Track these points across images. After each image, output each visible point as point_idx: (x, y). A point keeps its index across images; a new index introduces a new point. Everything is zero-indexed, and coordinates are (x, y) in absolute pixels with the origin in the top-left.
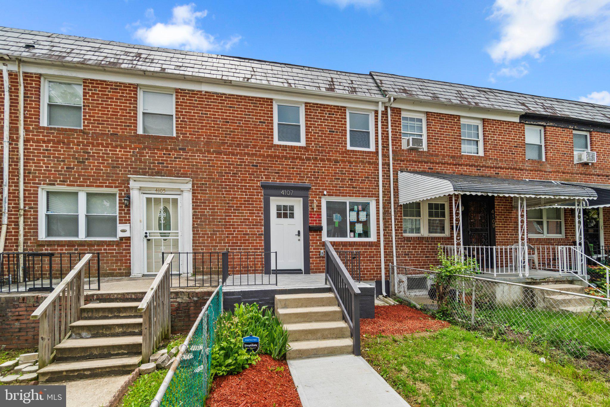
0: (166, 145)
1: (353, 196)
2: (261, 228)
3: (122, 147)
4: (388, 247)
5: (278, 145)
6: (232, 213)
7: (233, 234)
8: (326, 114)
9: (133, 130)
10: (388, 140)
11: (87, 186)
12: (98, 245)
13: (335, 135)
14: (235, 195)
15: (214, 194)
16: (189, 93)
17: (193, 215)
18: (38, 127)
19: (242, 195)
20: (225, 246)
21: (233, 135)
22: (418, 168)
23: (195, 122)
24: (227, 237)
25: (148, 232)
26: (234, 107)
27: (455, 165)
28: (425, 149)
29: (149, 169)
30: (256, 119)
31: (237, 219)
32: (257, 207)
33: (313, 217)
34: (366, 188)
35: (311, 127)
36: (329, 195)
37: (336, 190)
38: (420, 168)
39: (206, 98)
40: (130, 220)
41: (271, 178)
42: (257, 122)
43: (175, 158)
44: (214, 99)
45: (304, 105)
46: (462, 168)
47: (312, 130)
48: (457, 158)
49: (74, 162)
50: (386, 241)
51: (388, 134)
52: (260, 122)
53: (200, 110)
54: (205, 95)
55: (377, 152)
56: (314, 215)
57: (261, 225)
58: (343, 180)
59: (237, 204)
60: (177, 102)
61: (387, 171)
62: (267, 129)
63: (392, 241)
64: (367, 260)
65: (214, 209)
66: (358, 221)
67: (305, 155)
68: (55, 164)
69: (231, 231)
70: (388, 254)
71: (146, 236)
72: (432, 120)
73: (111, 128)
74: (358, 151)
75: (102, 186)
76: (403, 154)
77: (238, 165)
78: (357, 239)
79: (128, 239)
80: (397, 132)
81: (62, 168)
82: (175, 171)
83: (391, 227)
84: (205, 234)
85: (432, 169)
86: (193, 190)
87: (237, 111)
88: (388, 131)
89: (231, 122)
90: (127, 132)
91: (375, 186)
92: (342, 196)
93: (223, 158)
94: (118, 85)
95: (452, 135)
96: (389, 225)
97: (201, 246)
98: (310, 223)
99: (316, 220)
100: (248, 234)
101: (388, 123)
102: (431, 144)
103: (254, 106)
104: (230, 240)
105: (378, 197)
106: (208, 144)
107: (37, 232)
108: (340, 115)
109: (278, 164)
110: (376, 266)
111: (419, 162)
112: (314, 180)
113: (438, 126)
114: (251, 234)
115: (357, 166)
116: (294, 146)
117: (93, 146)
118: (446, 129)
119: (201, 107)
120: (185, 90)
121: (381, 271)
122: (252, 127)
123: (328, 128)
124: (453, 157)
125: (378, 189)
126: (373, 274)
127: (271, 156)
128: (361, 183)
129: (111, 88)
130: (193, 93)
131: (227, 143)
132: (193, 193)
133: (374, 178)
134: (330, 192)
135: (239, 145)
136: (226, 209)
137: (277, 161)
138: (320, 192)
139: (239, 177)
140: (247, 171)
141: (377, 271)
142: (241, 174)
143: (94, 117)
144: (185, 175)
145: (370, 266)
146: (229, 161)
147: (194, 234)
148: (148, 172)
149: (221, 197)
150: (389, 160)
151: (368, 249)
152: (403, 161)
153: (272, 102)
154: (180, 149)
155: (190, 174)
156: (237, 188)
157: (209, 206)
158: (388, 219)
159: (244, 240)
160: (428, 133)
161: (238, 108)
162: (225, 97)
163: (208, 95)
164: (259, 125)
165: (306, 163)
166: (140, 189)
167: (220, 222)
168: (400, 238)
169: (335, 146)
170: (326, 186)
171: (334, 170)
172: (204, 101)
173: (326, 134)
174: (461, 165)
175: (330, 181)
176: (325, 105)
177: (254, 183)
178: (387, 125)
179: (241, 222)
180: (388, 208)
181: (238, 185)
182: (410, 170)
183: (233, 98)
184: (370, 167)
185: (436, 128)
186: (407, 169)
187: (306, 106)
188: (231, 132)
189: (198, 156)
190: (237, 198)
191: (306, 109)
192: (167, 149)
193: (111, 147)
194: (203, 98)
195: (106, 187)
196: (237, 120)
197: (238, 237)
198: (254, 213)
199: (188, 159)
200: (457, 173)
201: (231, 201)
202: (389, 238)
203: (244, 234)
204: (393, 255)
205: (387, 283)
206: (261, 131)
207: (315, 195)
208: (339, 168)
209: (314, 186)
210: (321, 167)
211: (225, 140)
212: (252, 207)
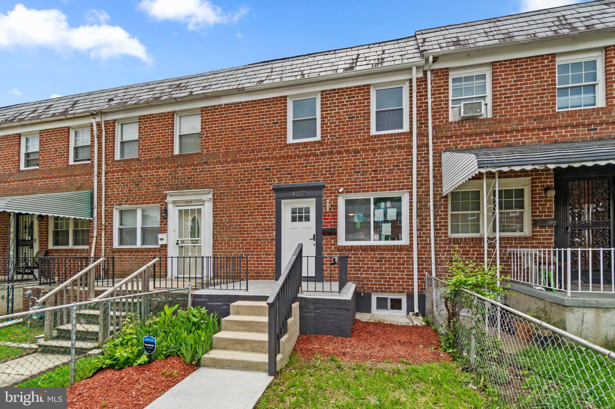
0: (193, 161)
1: (377, 191)
2: (272, 233)
3: (163, 168)
4: (424, 251)
5: (290, 144)
6: (246, 219)
7: (246, 240)
8: (345, 98)
9: (170, 152)
10: (427, 113)
11: (141, 204)
12: (147, 252)
13: (355, 121)
14: (249, 201)
15: (231, 202)
16: (211, 110)
17: (214, 223)
18: (114, 161)
19: (256, 200)
20: (240, 252)
21: (248, 141)
22: (474, 143)
23: (215, 136)
24: (242, 243)
25: (179, 240)
26: (249, 114)
27: (544, 129)
28: (490, 115)
29: (181, 184)
30: (269, 121)
31: (250, 225)
32: (269, 212)
33: (328, 219)
34: (394, 179)
35: (327, 117)
36: (346, 192)
37: (355, 185)
38: (479, 143)
39: (225, 111)
40: (167, 230)
41: (283, 180)
42: (270, 124)
43: (200, 171)
44: (232, 110)
45: (320, 95)
46: (557, 133)
47: (328, 120)
48: (547, 119)
49: (133, 185)
50: (422, 244)
51: (427, 106)
52: (274, 123)
53: (220, 123)
54: (224, 108)
55: (411, 132)
56: (329, 216)
57: (273, 230)
58: (364, 173)
59: (251, 210)
60: (202, 120)
61: (425, 154)
62: (281, 129)
63: (430, 244)
64: (394, 268)
65: (231, 216)
66: (386, 221)
67: (319, 150)
68: (122, 188)
69: (245, 237)
70: (424, 262)
71: (178, 244)
72: (500, 72)
73: (156, 153)
74: (385, 135)
75: (149, 203)
76: (450, 127)
77: (253, 171)
78: (383, 243)
79: (166, 246)
80: (442, 101)
81: (126, 191)
82: (200, 183)
83: (430, 226)
84: (223, 240)
85: (500, 141)
86: (214, 199)
87: (252, 116)
88: (427, 103)
89: (247, 129)
90: (166, 155)
91: (407, 175)
92: (363, 191)
93: (239, 165)
94: (161, 115)
95: (539, 86)
96: (427, 223)
97: (219, 252)
98: (324, 226)
99: (330, 222)
100: (260, 240)
101: (427, 91)
102: (499, 106)
103: (267, 108)
104: (244, 246)
105: (412, 188)
106: (226, 154)
107: (112, 242)
108: (362, 96)
109: (291, 164)
110: (406, 275)
111: (477, 135)
112: (329, 177)
113: (512, 78)
114: (263, 240)
115: (384, 154)
116: (308, 142)
117: (144, 170)
118: (525, 80)
119: (221, 120)
120: (208, 107)
121: (413, 282)
122: (266, 130)
123: (347, 115)
124: (539, 119)
125: (412, 178)
126: (403, 285)
127: (283, 157)
128: (387, 173)
129: (156, 120)
130: (215, 108)
131: (242, 150)
132: (214, 202)
133: (405, 165)
134: (348, 189)
135: (253, 151)
136: (241, 216)
137: (289, 162)
138: (336, 190)
139: (253, 182)
140: (260, 176)
141: (409, 282)
142: (255, 179)
143: (145, 146)
144: (207, 186)
145: (398, 275)
146: (244, 168)
147: (214, 240)
148: (180, 187)
149: (237, 204)
150: (428, 140)
151: (397, 254)
152: (451, 137)
153: (286, 100)
154: (204, 163)
155: (212, 185)
156: (252, 194)
157: (227, 214)
158: (426, 216)
159: (256, 246)
160: (493, 92)
161: (252, 113)
162: (242, 106)
163: (227, 107)
164: (272, 127)
165: (321, 159)
166: (174, 202)
167: (235, 228)
168: (443, 240)
169: (355, 133)
170: (343, 183)
171: (353, 163)
172: (223, 114)
173: (344, 122)
174: (555, 128)
175: (348, 176)
176: (343, 89)
177: (267, 188)
178: (426, 95)
179: (254, 228)
180: (425, 202)
181: (252, 191)
182: (462, 147)
183: (249, 105)
184: (400, 152)
185: (508, 82)
186: (456, 148)
187: (322, 95)
188: (246, 138)
189: (218, 167)
190: (251, 204)
191: (322, 98)
192: (194, 165)
193: (156, 169)
194: (222, 111)
195: (153, 203)
196: (252, 126)
197: (251, 243)
198: (266, 218)
199: (210, 171)
200: (546, 141)
201: (246, 207)
202: (427, 241)
203: (256, 240)
204: (431, 261)
205: (422, 298)
206: (274, 133)
207: (330, 193)
208: (359, 159)
209: (329, 184)
210: (338, 161)
211: (241, 148)
212: (265, 212)
